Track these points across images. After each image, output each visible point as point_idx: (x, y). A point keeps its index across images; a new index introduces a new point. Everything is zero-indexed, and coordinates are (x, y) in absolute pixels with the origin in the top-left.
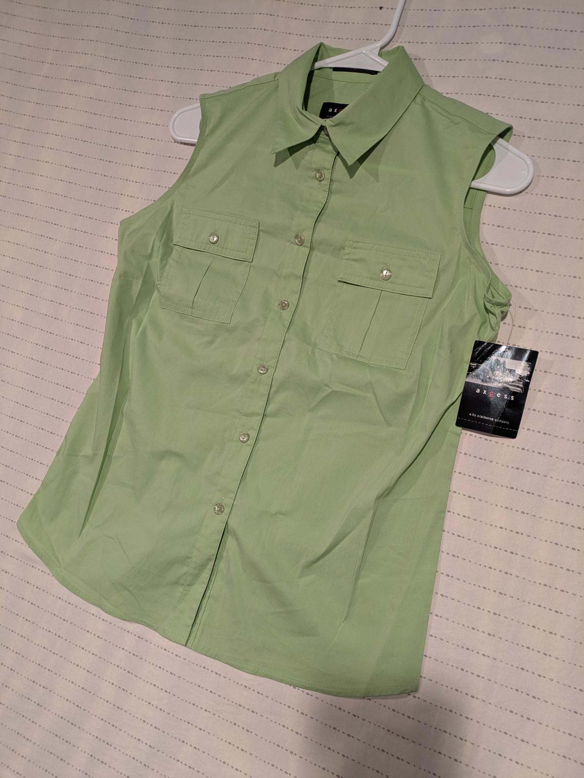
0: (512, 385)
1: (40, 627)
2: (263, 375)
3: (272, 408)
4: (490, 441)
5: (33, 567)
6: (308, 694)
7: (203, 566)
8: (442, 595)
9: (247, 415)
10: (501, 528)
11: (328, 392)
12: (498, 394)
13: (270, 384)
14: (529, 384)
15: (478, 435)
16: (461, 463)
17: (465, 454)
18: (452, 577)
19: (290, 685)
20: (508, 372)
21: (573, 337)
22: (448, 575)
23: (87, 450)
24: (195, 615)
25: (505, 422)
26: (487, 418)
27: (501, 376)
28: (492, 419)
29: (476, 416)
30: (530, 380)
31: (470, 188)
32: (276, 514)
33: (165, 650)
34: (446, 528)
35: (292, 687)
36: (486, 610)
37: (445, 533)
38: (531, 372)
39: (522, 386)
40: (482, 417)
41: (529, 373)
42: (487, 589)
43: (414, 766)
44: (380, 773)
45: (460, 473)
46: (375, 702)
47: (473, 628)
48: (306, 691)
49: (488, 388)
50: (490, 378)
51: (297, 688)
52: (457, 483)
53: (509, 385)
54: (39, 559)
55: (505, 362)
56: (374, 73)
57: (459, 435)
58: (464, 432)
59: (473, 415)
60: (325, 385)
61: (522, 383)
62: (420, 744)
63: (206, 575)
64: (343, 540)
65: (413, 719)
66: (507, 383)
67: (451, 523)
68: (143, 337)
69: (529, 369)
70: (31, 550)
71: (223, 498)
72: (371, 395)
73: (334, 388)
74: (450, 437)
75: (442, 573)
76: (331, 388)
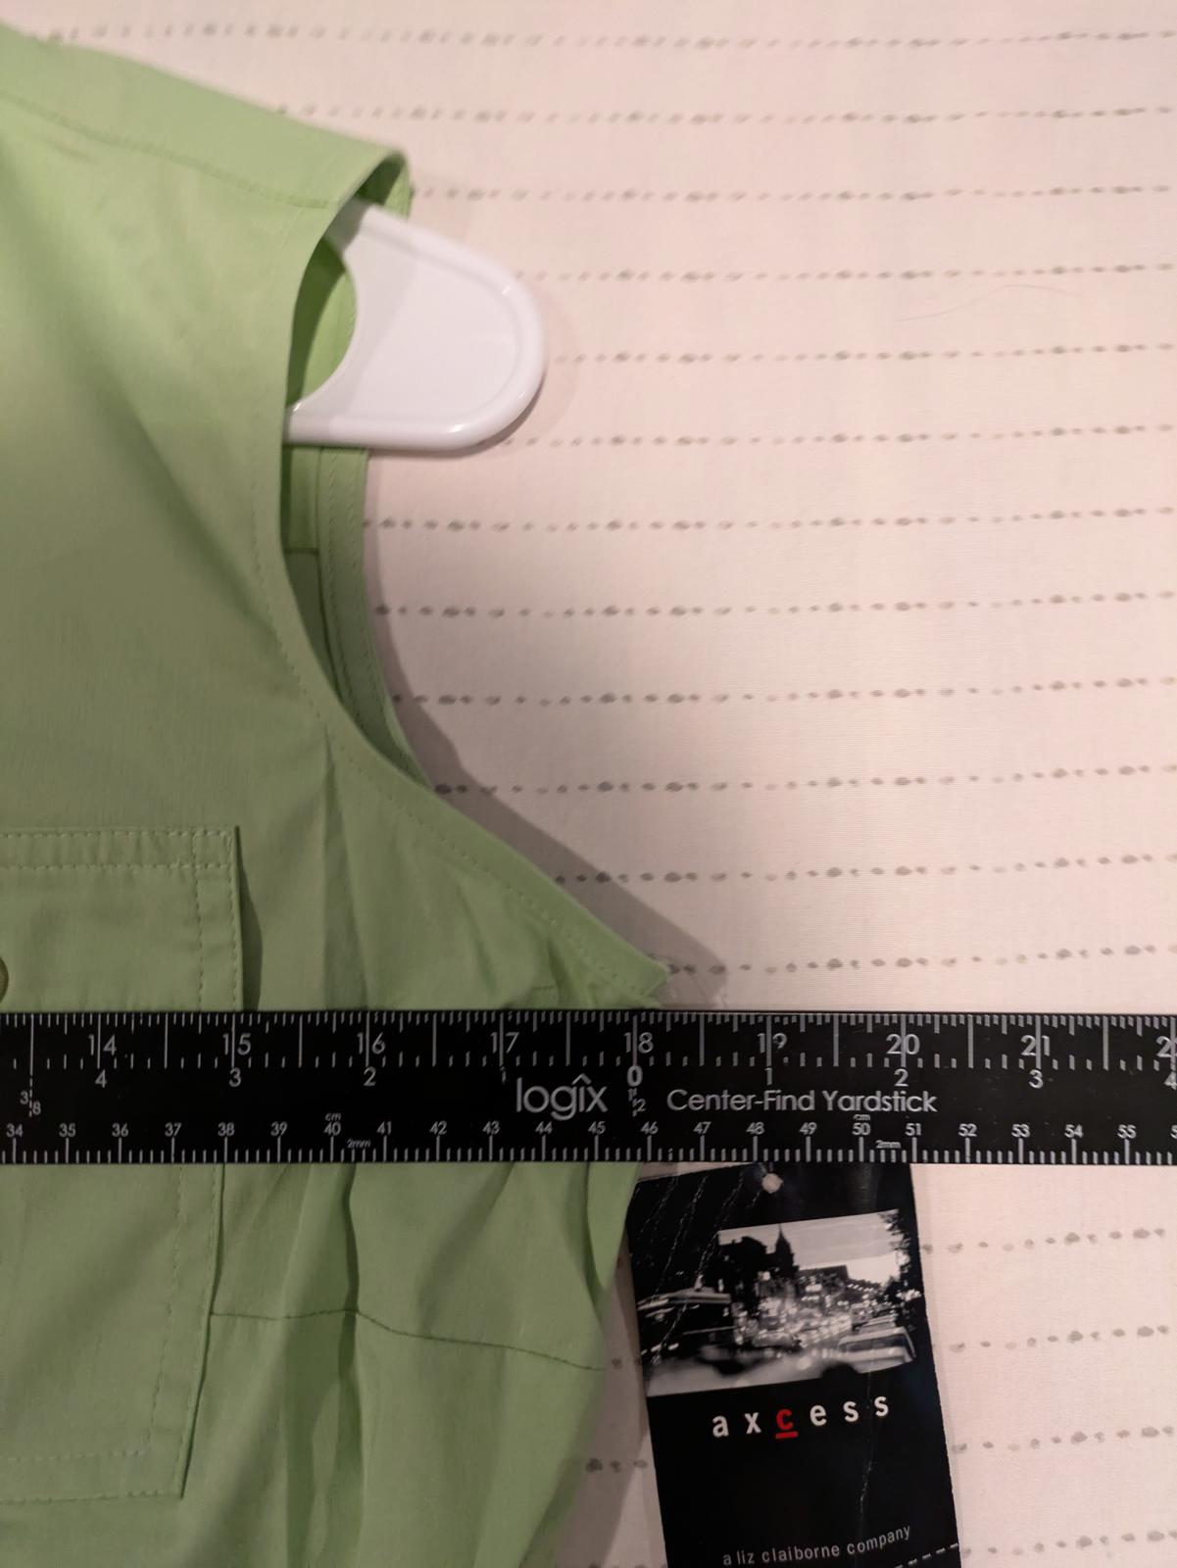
0: (857, 1347)
12: (813, 1415)
14: (919, 1304)
20: (818, 1287)
25: (892, 1538)
27: (792, 1320)
28: (835, 1551)
29: (757, 1558)
30: (920, 1287)
31: (288, 447)
38: (913, 1249)
39: (897, 1330)
40: (783, 1557)
41: (904, 1259)
49: (764, 1398)
50: (748, 1346)
53: (843, 1348)
55: (783, 1245)
59: (741, 1558)
61: (892, 1317)
66: (831, 1344)
69: (900, 1237)
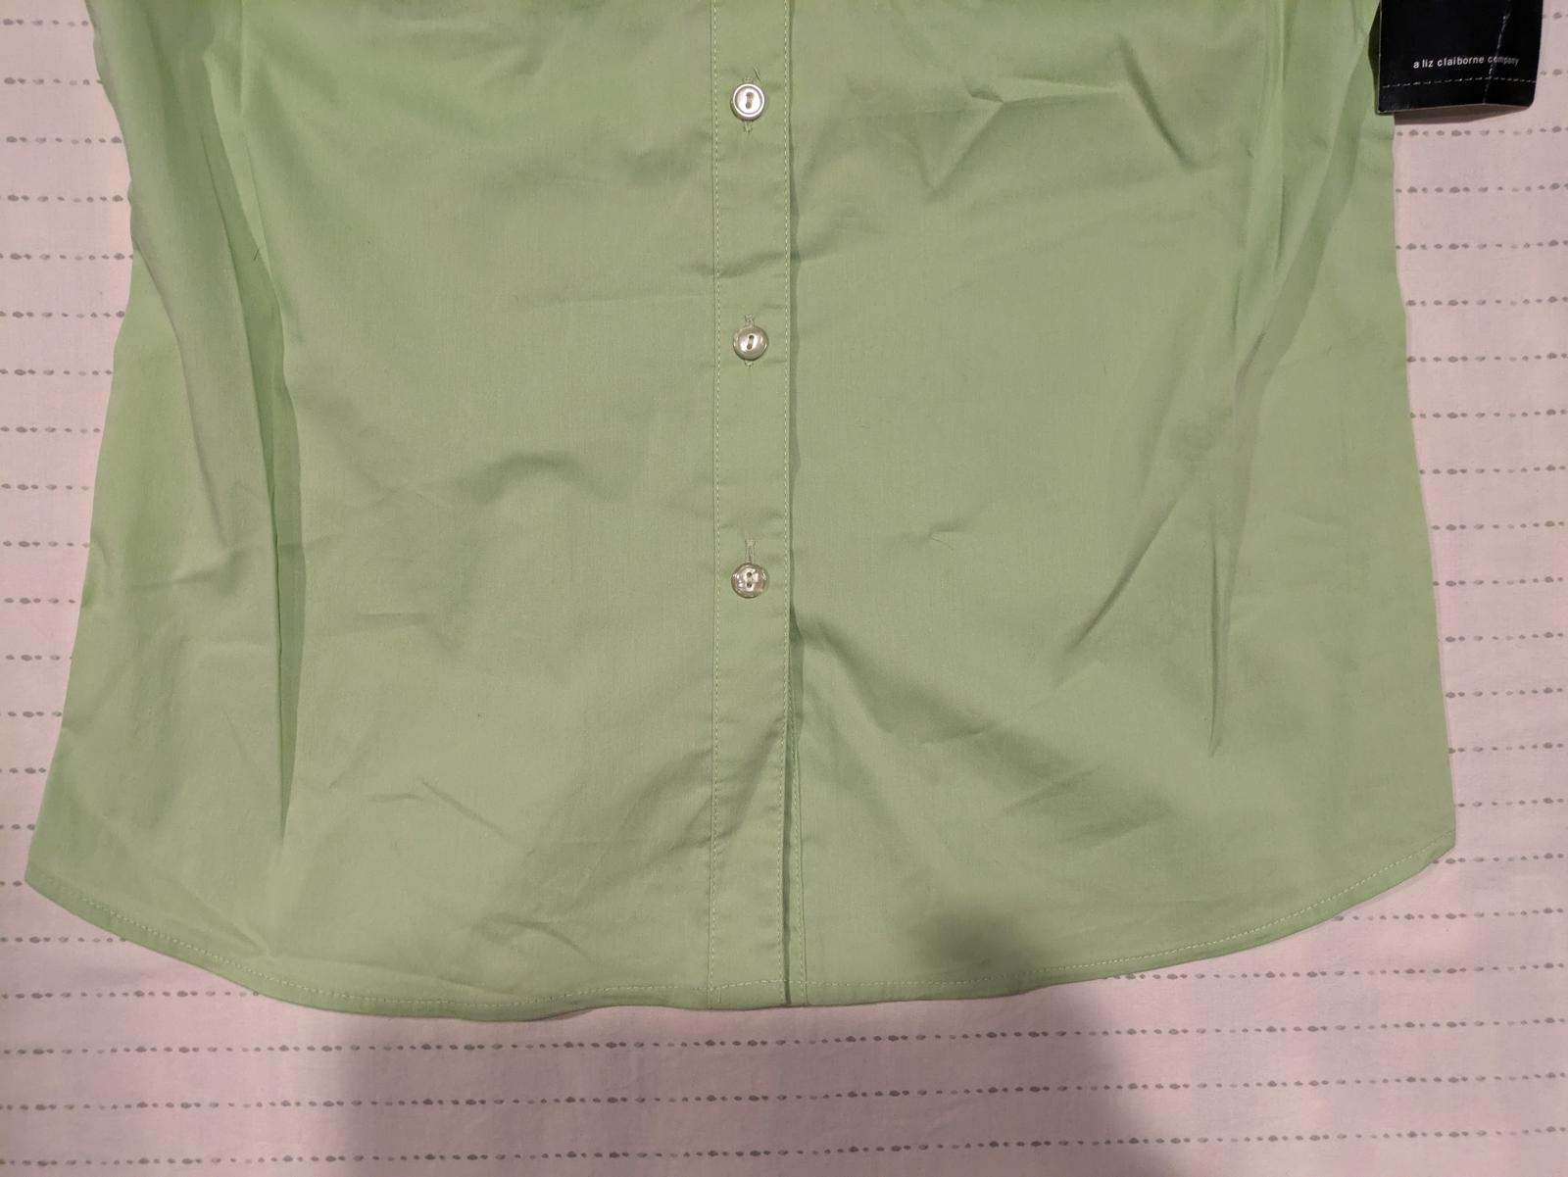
1: (248, 1162)
2: (754, 123)
3: (810, 223)
4: (1468, 133)
5: (139, 994)
6: (1172, 977)
7: (754, 766)
8: (1450, 584)
9: (733, 271)
10: (1552, 356)
11: (991, 114)
13: (786, 145)
15: (1432, 128)
16: (1409, 219)
17: (1412, 190)
18: (1463, 527)
22: (1451, 528)
23: (199, 552)
24: (780, 909)
25: (1509, 61)
26: (1465, 61)
28: (1481, 59)
29: (1435, 64)
32: (930, 535)
33: (710, 1043)
34: (1415, 408)
35: (1123, 978)
37: (1416, 421)
40: (1450, 63)
42: (1557, 524)
43: (1496, 1023)
44: (1418, 1081)
45: (1411, 247)
46: (1356, 918)
47: (1549, 635)
48: (1164, 972)
51: (1137, 975)
52: (1413, 276)
54: (166, 959)
57: (1388, 138)
59: (1425, 63)
60: (975, 95)
62: (1495, 968)
63: (770, 785)
64: (1154, 534)
65: (1463, 915)
67: (1425, 388)
68: (267, 109)
70: (135, 947)
71: (750, 543)
72: (1125, 88)
73: (1009, 96)
74: (1368, 148)
75: (1436, 528)
76: (997, 98)
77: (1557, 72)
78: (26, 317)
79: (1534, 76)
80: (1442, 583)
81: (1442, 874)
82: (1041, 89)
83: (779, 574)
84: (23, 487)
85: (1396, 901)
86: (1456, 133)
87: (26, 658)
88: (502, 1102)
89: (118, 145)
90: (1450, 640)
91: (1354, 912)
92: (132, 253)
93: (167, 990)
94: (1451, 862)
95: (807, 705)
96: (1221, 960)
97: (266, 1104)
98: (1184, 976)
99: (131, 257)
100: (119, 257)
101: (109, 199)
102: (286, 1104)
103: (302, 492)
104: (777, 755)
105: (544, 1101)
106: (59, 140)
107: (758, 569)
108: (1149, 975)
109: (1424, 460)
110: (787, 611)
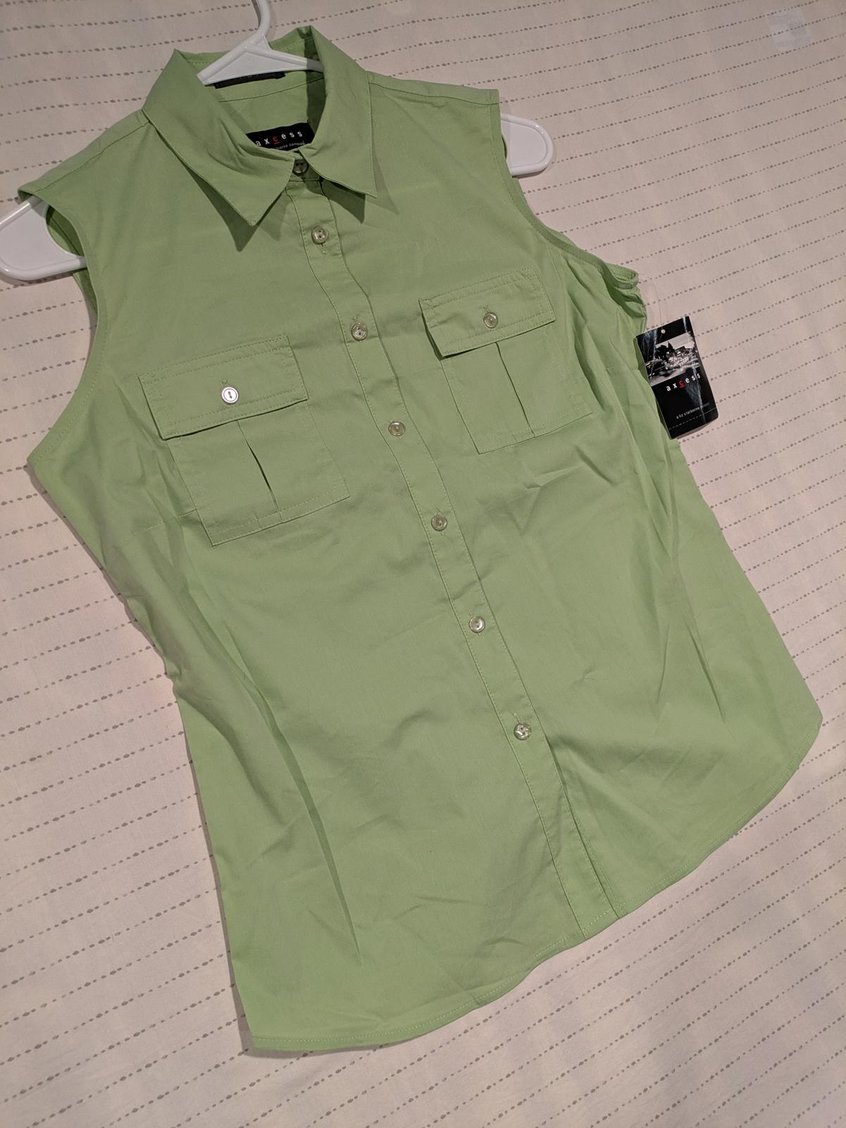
0: (691, 364)
2: (446, 530)
3: (480, 563)
6: (751, 826)
7: (558, 816)
8: (774, 612)
9: (457, 596)
10: (767, 508)
11: (537, 493)
12: (687, 381)
13: (460, 533)
14: (698, 353)
16: (699, 474)
17: (693, 463)
18: (768, 588)
19: (732, 837)
20: (680, 352)
21: (691, 290)
22: (765, 590)
24: (595, 876)
26: (693, 411)
27: (676, 361)
28: (699, 408)
29: (684, 415)
30: (698, 348)
35: (734, 836)
36: (810, 592)
38: (695, 339)
39: (696, 359)
40: (689, 413)
41: (693, 342)
48: (747, 826)
49: (676, 379)
50: (669, 369)
51: (739, 832)
52: (710, 496)
53: (688, 364)
55: (669, 345)
56: (280, 75)
57: (678, 447)
58: (681, 440)
59: (680, 416)
60: (528, 488)
61: (694, 356)
63: (567, 821)
65: (838, 745)
66: (686, 364)
67: (732, 537)
69: (692, 337)
71: (515, 714)
72: (582, 464)
73: (542, 485)
74: (673, 453)
75: (759, 592)
76: (538, 486)
77: (721, 401)
78: (131, 755)
79: (715, 406)
80: (771, 613)
81: (824, 731)
82: (553, 476)
83: (534, 723)
84: (160, 844)
85: (813, 752)
86: (698, 436)
87: (193, 934)
88: (510, 1040)
89: (150, 650)
90: (784, 635)
91: (802, 764)
92: (175, 700)
93: (330, 1074)
94: (824, 725)
95: (566, 777)
96: (765, 809)
97: (401, 1106)
98: (755, 823)
99: (176, 702)
100: (170, 705)
101: (155, 678)
102: (411, 1100)
103: (306, 781)
104: (565, 807)
105: (529, 1028)
106: (118, 659)
107: (525, 725)
108: (743, 830)
109: (744, 568)
110: (545, 738)
